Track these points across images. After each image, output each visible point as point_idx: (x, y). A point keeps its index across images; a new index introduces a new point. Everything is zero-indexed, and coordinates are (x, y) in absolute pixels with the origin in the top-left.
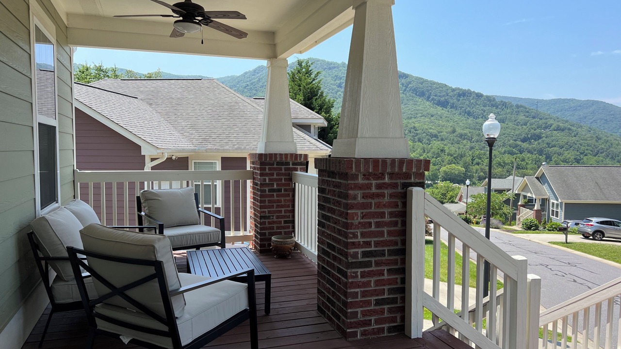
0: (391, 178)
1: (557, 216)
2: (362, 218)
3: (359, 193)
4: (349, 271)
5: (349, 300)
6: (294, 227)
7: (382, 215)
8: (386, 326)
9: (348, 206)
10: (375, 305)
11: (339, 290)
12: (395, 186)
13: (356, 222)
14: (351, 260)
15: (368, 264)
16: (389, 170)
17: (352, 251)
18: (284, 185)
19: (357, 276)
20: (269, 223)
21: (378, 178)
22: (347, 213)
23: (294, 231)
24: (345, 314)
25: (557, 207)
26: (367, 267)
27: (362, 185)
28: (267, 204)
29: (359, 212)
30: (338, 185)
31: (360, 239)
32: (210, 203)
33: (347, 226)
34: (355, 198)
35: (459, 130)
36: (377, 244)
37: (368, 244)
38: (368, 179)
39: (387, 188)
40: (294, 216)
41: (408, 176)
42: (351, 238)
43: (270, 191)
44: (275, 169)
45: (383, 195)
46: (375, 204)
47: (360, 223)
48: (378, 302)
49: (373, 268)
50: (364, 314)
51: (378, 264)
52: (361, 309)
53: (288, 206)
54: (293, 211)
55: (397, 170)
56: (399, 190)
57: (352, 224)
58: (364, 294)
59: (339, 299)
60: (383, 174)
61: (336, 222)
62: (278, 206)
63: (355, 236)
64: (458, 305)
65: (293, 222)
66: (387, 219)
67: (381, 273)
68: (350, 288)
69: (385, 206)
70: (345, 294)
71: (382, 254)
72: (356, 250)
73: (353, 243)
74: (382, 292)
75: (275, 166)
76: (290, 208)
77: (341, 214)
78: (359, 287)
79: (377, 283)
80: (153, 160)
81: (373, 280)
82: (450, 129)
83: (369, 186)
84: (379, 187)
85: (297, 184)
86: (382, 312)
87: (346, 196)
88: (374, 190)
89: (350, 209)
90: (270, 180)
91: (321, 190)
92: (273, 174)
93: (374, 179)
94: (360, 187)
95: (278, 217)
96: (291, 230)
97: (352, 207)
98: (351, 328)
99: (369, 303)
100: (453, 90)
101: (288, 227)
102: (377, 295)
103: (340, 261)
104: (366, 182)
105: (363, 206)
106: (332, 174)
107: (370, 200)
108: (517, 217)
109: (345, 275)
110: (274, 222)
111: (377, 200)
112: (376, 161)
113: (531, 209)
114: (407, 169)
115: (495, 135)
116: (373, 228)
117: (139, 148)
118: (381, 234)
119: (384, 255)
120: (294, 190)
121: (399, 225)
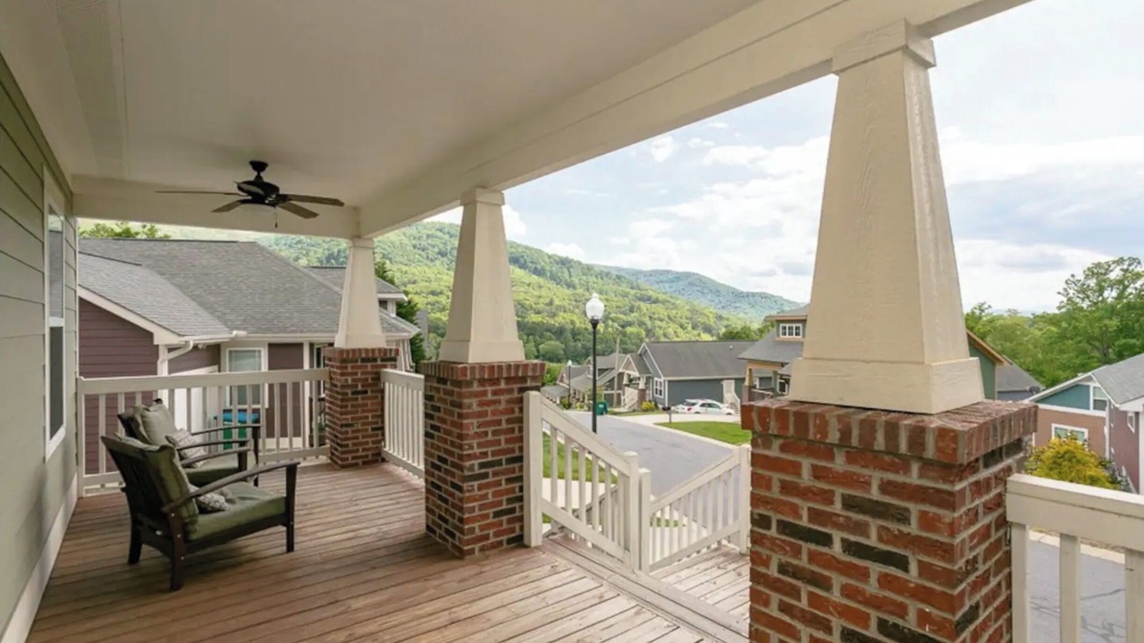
0: (507, 383)
1: (661, 394)
2: (479, 427)
3: (474, 401)
4: (465, 486)
5: (466, 516)
6: (383, 435)
7: (499, 423)
8: (505, 538)
9: (460, 416)
10: (494, 517)
11: (454, 506)
12: (510, 391)
13: (471, 432)
14: (467, 473)
15: (485, 476)
16: (505, 375)
17: (467, 464)
18: (370, 385)
19: (473, 490)
20: (353, 432)
21: (494, 384)
22: (462, 424)
23: (384, 440)
24: (462, 531)
25: (661, 386)
26: (483, 478)
27: (476, 392)
28: (349, 409)
29: (475, 421)
30: (451, 393)
31: (477, 451)
32: (245, 403)
33: (460, 437)
34: (470, 407)
35: (557, 302)
36: (494, 454)
37: (485, 454)
38: (483, 385)
39: (503, 394)
40: (383, 422)
41: (524, 379)
42: (467, 450)
43: (353, 393)
44: (359, 367)
45: (499, 402)
46: (492, 412)
47: (476, 433)
48: (497, 514)
49: (491, 479)
50: (482, 528)
51: (495, 474)
52: (479, 524)
53: (376, 410)
54: (382, 416)
55: (513, 375)
56: (516, 395)
57: (468, 434)
58: (482, 507)
59: (453, 515)
60: (498, 379)
61: (448, 433)
62: (363, 411)
63: (471, 447)
64: (561, 502)
65: (382, 428)
66: (504, 426)
67: (498, 483)
68: (467, 503)
69: (502, 413)
70: (461, 509)
71: (499, 463)
72: (472, 462)
73: (469, 455)
74: (500, 503)
75: (359, 363)
76: (379, 413)
77: (454, 424)
78: (476, 500)
79: (495, 494)
80: (171, 349)
81: (490, 491)
82: (548, 301)
83: (484, 393)
84: (495, 393)
85: (387, 384)
86: (501, 524)
87: (460, 406)
88: (490, 397)
89: (465, 419)
90: (353, 380)
91: (428, 398)
92: (356, 374)
93: (491, 385)
94: (476, 395)
95: (364, 424)
96: (380, 438)
97: (467, 416)
98: (468, 544)
99: (486, 516)
100: (549, 257)
101: (377, 435)
102: (495, 507)
103: (453, 475)
104: (481, 389)
105: (480, 415)
106: (443, 381)
107: (486, 408)
108: (622, 398)
109: (460, 489)
110: (358, 431)
111: (492, 408)
112: (492, 368)
113: (636, 388)
114: (523, 372)
115: (599, 315)
116: (490, 437)
117: (150, 335)
118: (499, 442)
119: (501, 464)
120: (382, 391)
121: (517, 431)
